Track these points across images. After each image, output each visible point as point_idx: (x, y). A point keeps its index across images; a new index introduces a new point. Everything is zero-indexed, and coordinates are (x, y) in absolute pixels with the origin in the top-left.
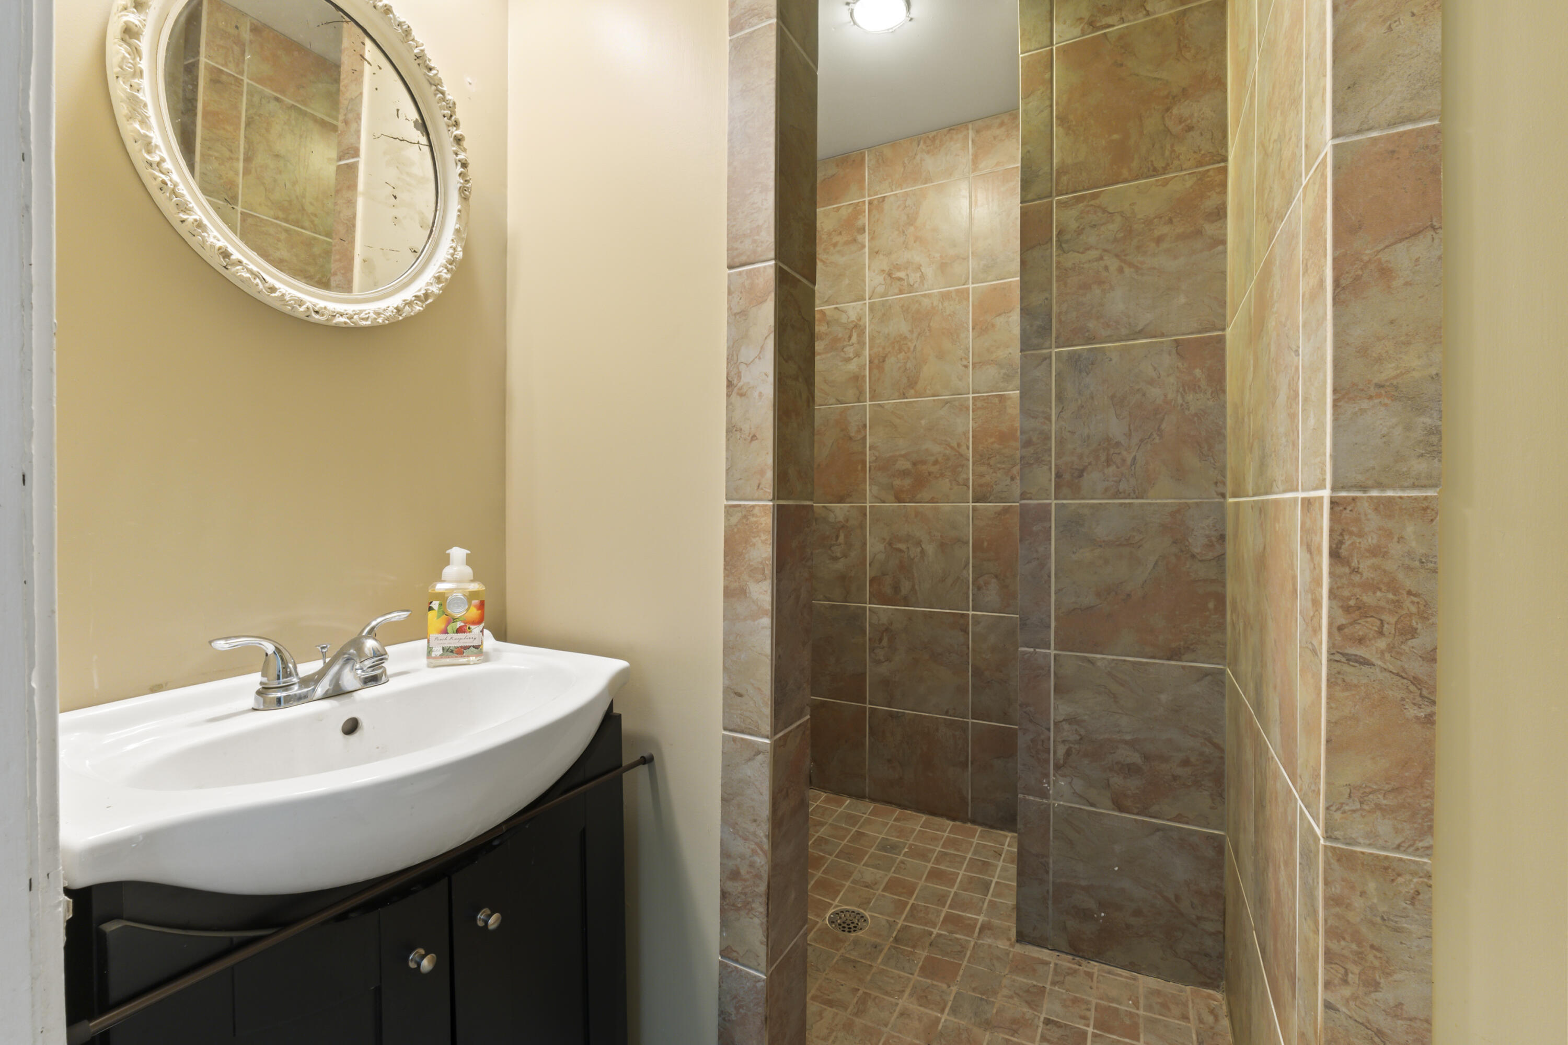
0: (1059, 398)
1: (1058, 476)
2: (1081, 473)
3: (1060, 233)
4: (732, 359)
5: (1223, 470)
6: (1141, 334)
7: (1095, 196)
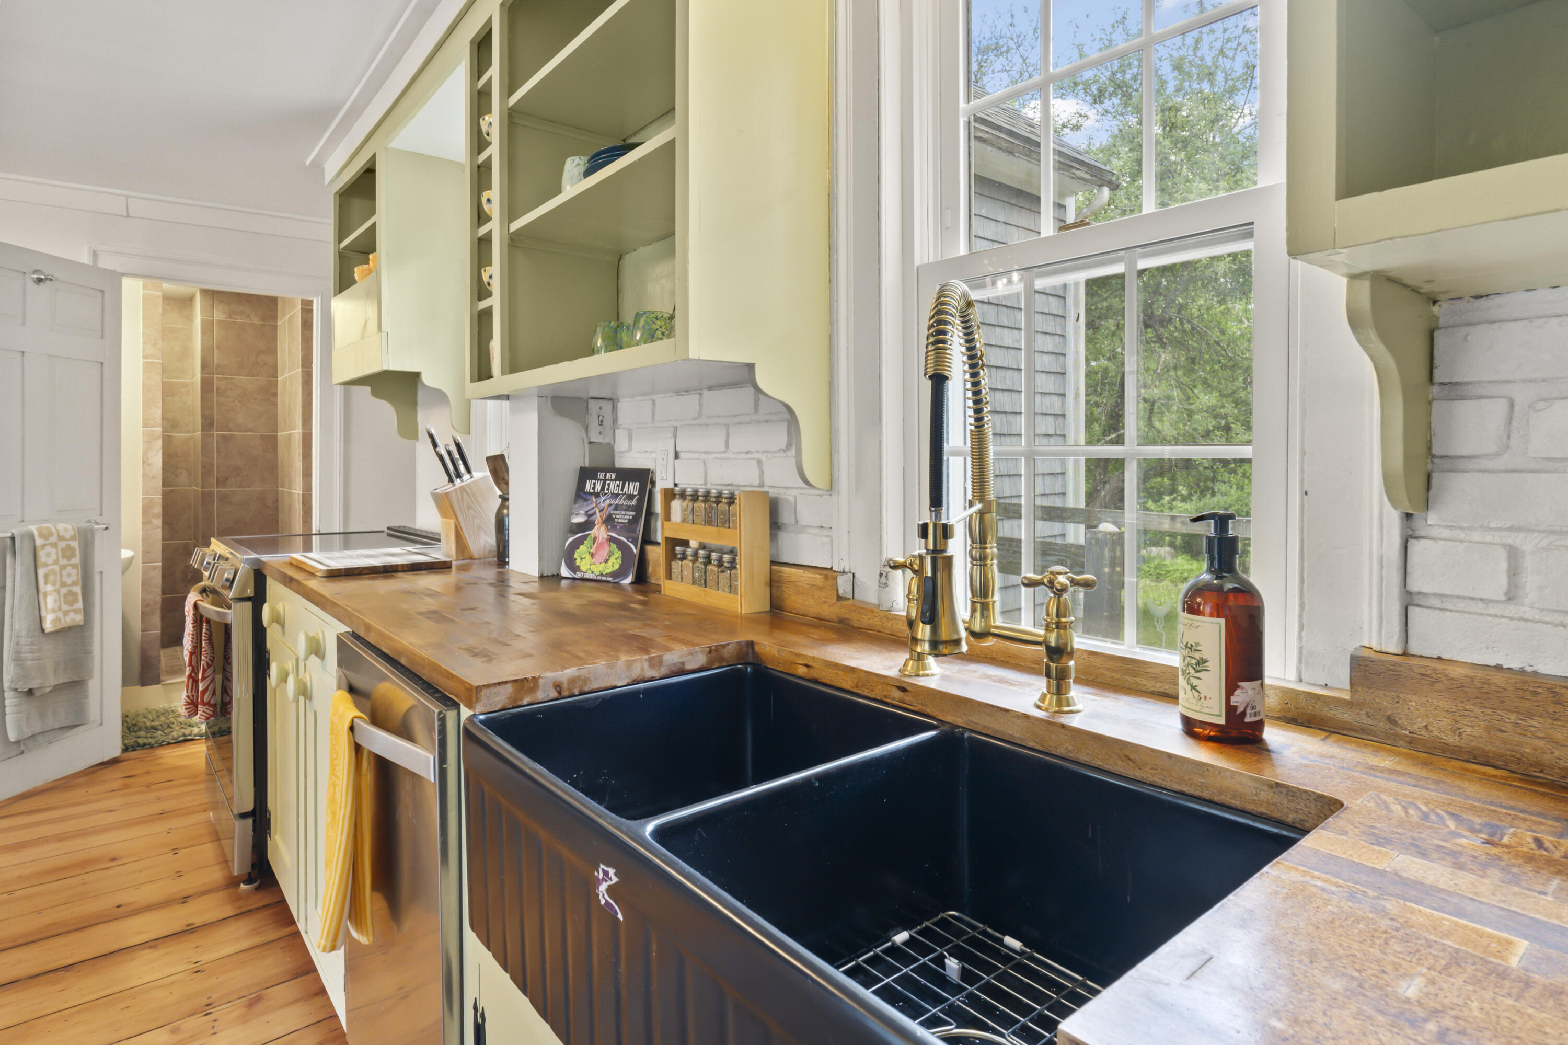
0: (218, 451)
1: (218, 480)
2: (227, 479)
3: (217, 389)
4: (145, 454)
5: (277, 479)
6: (249, 430)
7: (231, 378)
